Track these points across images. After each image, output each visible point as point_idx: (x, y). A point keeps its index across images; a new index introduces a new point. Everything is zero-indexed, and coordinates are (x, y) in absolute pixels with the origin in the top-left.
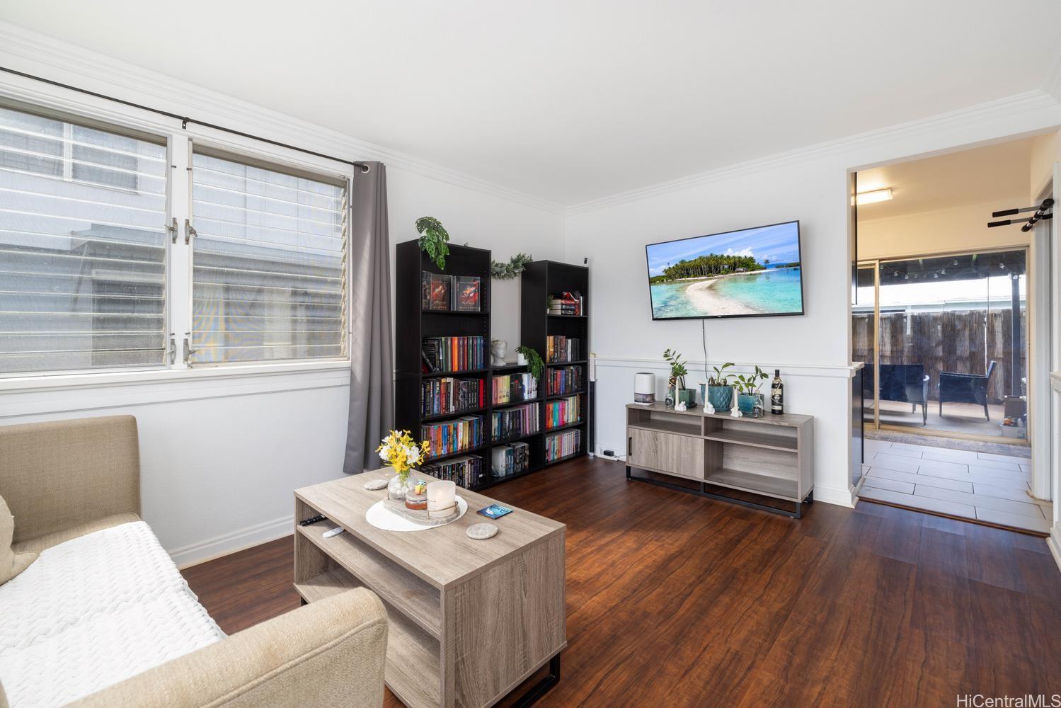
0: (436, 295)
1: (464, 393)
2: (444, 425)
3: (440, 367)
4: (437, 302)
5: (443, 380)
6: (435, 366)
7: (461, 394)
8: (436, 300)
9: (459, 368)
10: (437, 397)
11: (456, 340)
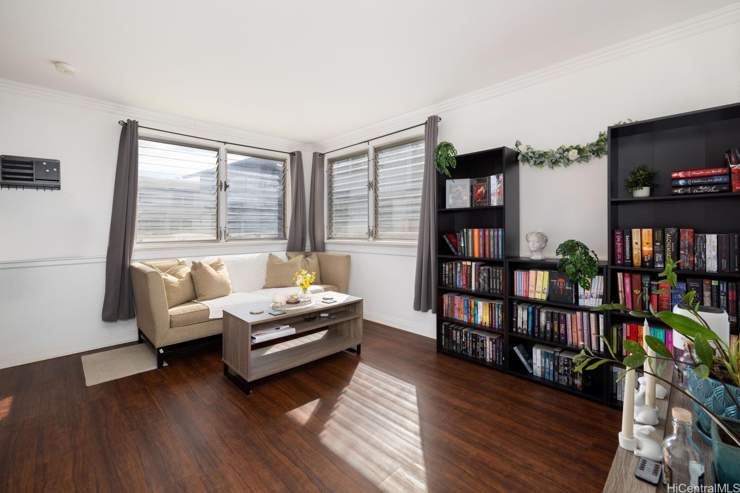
0: (479, 195)
1: (484, 277)
2: (465, 298)
3: (462, 252)
4: (480, 200)
5: (464, 263)
6: (457, 251)
7: (482, 277)
8: (478, 199)
9: (479, 254)
10: (458, 274)
11: (476, 231)
